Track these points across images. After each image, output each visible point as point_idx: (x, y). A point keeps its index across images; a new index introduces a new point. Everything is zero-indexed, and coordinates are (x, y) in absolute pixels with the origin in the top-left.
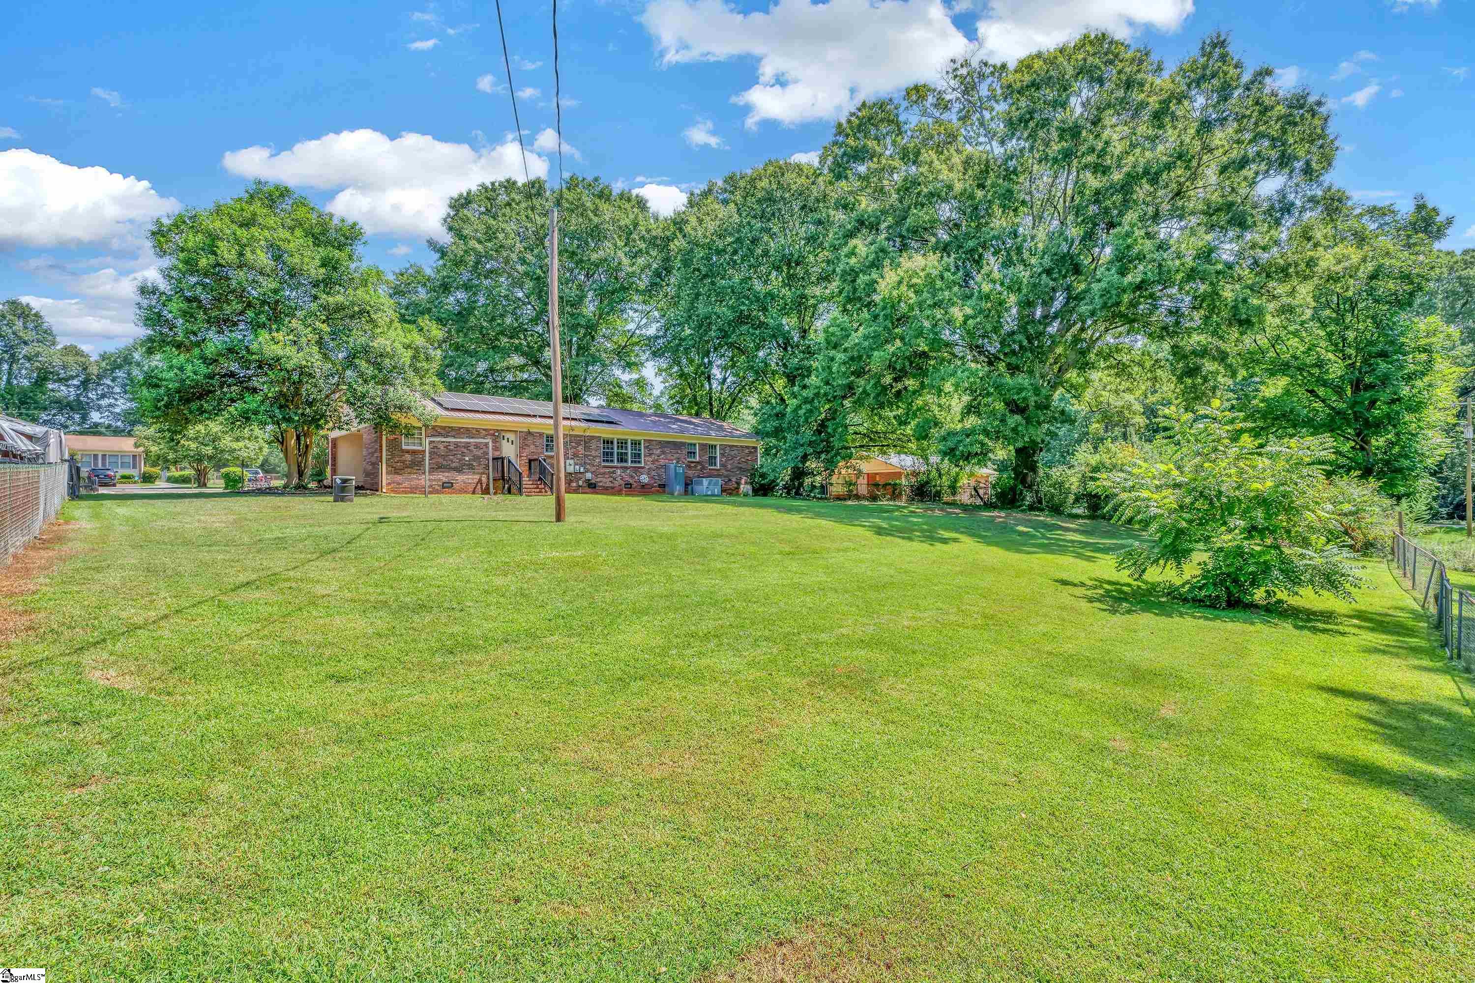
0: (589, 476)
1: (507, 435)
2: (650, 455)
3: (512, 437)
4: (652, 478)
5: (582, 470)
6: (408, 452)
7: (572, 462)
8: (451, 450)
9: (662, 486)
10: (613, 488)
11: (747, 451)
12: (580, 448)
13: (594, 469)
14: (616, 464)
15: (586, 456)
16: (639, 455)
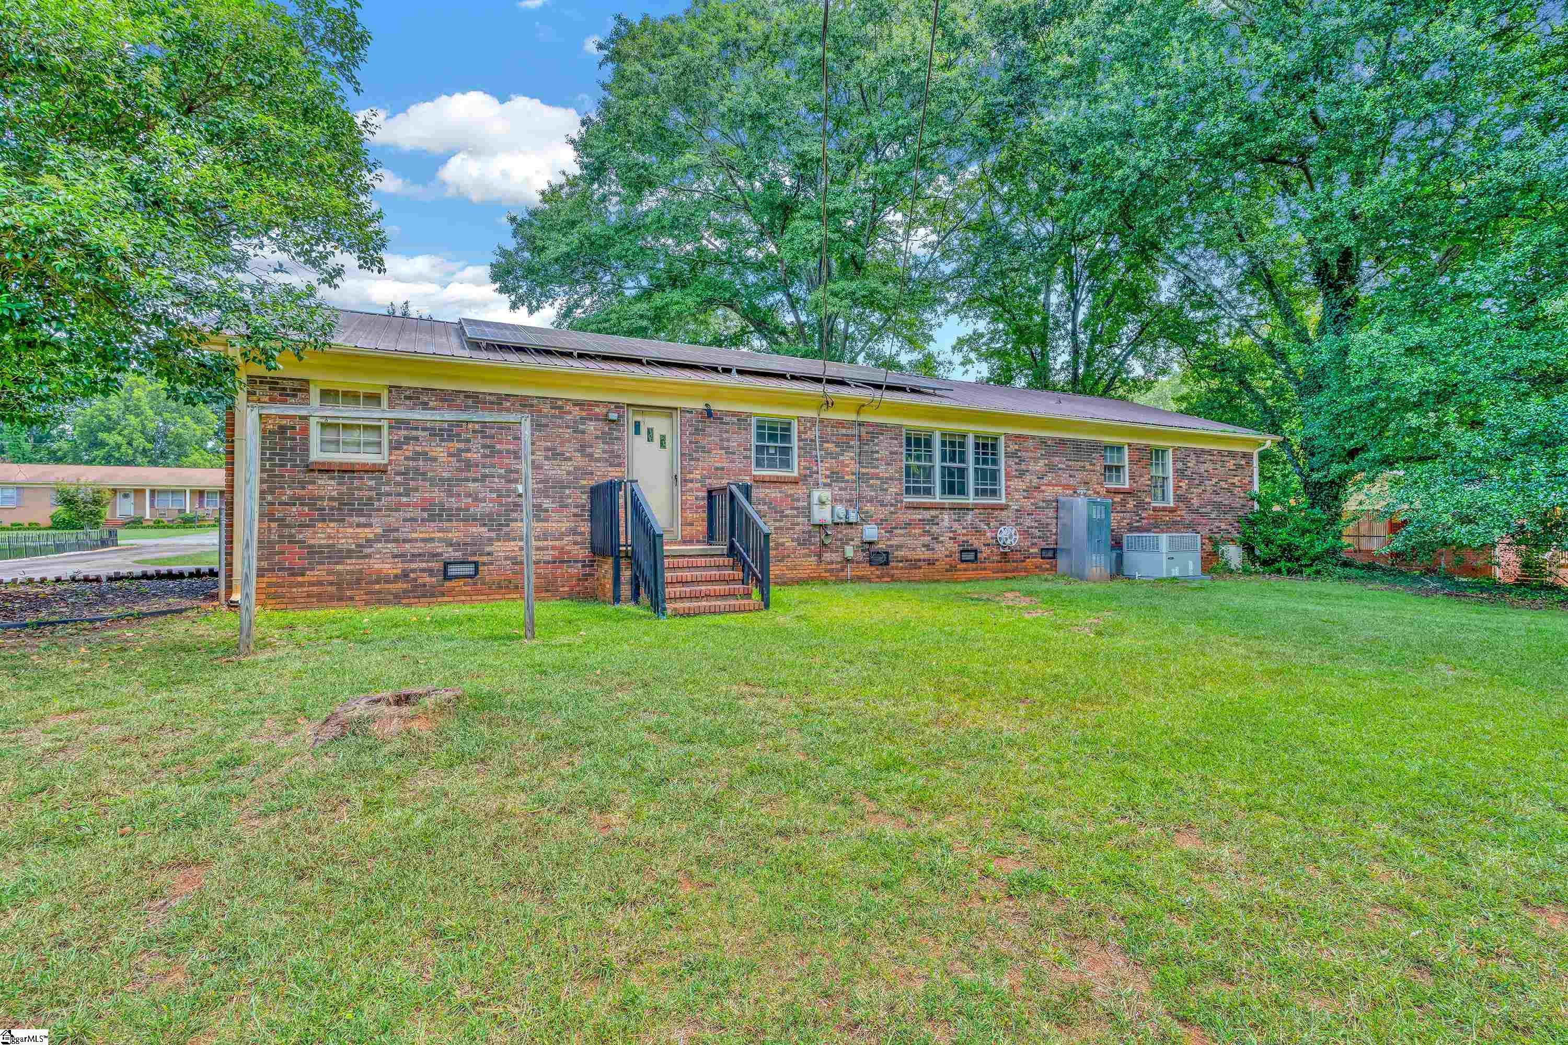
0: (871, 532)
1: (649, 422)
2: (1022, 474)
3: (660, 425)
4: (1025, 533)
5: (853, 517)
6: (326, 470)
7: (826, 494)
8: (469, 465)
9: (1051, 554)
10: (931, 562)
11: (1231, 464)
12: (847, 457)
13: (882, 513)
14: (938, 498)
15: (862, 477)
16: (994, 476)
